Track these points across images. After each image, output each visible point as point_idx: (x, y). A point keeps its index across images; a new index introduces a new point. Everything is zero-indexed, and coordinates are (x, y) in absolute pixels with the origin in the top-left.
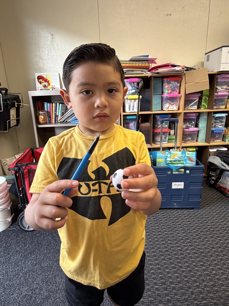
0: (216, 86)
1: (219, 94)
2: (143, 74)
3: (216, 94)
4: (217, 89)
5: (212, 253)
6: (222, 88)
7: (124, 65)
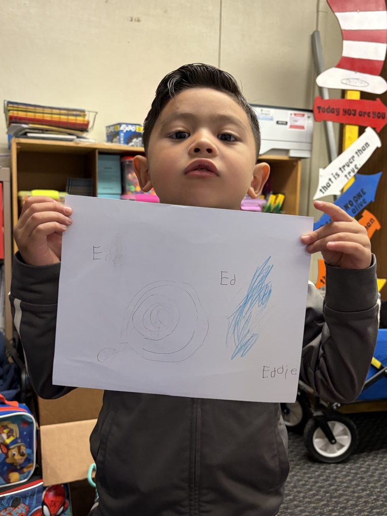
2: (71, 140)
7: (22, 114)
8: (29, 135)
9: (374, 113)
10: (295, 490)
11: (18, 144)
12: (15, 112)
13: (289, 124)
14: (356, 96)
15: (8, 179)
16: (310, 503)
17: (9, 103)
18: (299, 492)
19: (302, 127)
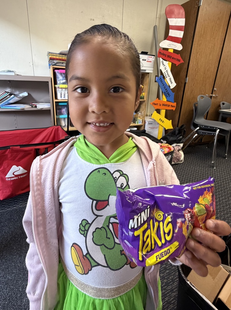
7: (54, 57)
8: (57, 64)
9: (177, 59)
11: (53, 68)
12: (52, 56)
13: (146, 61)
14: (172, 51)
15: (51, 81)
17: (49, 53)
19: (151, 62)
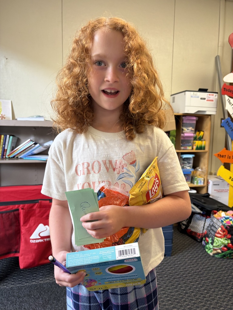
0: (182, 127)
1: (186, 135)
3: (182, 135)
4: (183, 130)
5: (185, 299)
6: (188, 130)
10: (211, 266)
13: (206, 99)
16: (219, 271)
18: (213, 267)
19: (212, 101)
